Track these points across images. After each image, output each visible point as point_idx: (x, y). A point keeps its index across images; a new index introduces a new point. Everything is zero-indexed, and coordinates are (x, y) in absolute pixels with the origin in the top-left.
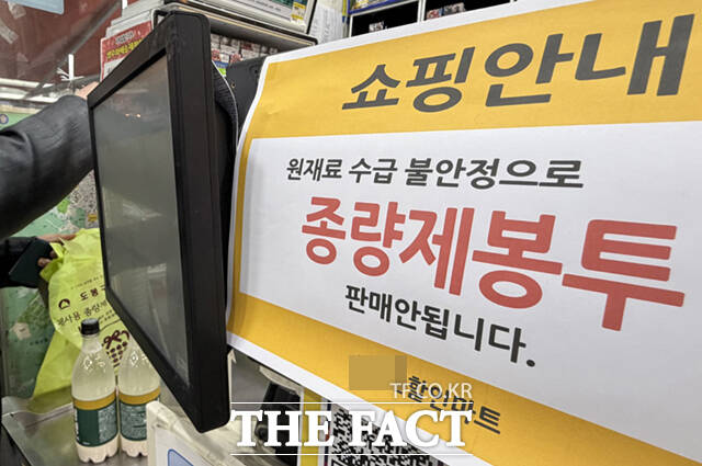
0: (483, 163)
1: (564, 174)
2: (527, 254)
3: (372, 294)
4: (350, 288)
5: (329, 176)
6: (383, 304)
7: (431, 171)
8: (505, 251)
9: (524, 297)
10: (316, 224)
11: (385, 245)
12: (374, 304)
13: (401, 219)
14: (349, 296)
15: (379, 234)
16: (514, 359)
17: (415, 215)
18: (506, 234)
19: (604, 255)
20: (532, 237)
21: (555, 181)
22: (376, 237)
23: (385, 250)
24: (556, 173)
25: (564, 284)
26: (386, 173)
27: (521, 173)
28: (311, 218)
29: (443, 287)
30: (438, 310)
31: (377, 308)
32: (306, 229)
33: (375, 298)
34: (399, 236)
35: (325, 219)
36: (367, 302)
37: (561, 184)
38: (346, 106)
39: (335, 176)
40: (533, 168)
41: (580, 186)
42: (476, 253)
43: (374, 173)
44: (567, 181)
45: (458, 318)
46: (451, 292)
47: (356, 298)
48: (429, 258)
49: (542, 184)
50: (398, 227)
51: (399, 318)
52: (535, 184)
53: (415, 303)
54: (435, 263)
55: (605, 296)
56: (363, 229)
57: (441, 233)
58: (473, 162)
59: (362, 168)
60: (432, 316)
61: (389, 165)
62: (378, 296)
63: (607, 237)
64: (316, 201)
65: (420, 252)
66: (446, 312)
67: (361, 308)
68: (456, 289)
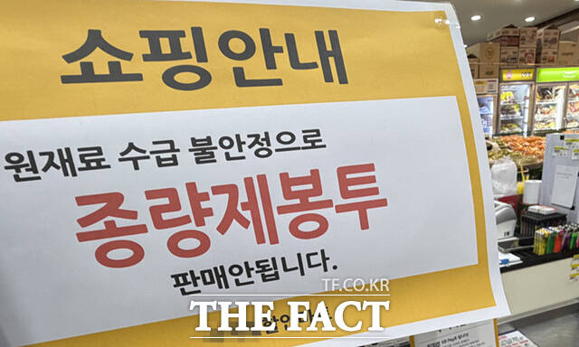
0: (257, 136)
1: (313, 139)
2: (311, 200)
3: (203, 273)
5: (89, 168)
7: (216, 148)
8: (297, 201)
9: (319, 228)
10: (99, 226)
11: (198, 225)
12: (208, 280)
13: (205, 197)
14: (178, 284)
15: (188, 216)
16: (326, 270)
17: (217, 190)
18: (294, 188)
19: (350, 188)
20: (310, 187)
21: (310, 145)
22: (186, 220)
23: (200, 229)
24: (309, 139)
25: (338, 212)
26: (169, 155)
27: (287, 141)
28: (84, 222)
29: (264, 242)
30: (267, 261)
31: (212, 282)
32: (82, 237)
33: (207, 275)
34: (209, 212)
35: (109, 218)
36: (200, 282)
37: (314, 147)
38: (67, 79)
39: (99, 167)
40: (293, 138)
41: (324, 146)
42: (278, 208)
43: (153, 157)
44: (317, 144)
45: (283, 259)
46: (271, 243)
47: (186, 283)
48: (245, 223)
49: (304, 148)
50: (204, 205)
51: (237, 281)
52: (299, 148)
53: (246, 263)
54: (251, 225)
56: (166, 216)
57: (247, 200)
58: (249, 136)
59: (133, 154)
60: (264, 267)
61: (167, 146)
62: (209, 271)
63: (348, 176)
64: (82, 201)
65: (234, 220)
66: (273, 259)
67: (196, 289)
68: (274, 240)
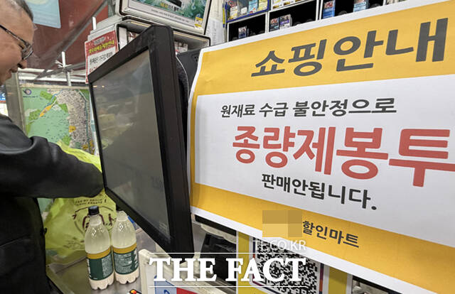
0: (338, 102)
1: (385, 106)
2: (367, 150)
3: (278, 178)
4: (264, 176)
5: (247, 114)
6: (285, 183)
7: (308, 108)
8: (355, 149)
9: (368, 173)
10: (242, 141)
11: (284, 151)
12: (280, 183)
13: (293, 135)
14: (264, 180)
15: (280, 145)
16: (364, 206)
17: (301, 133)
18: (355, 140)
19: (411, 148)
20: (370, 140)
21: (381, 109)
22: (279, 146)
23: (284, 153)
24: (381, 105)
25: (390, 164)
26: (282, 111)
27: (361, 106)
28: (237, 138)
29: (320, 171)
30: (318, 184)
31: (281, 185)
32: (235, 145)
33: (280, 180)
34: (292, 144)
35: (246, 138)
36: (275, 183)
37: (384, 111)
38: (254, 75)
39: (251, 114)
40: (367, 103)
41: (395, 111)
42: (338, 151)
43: (274, 111)
44: (387, 109)
45: (330, 187)
46: (325, 173)
47: (268, 181)
48: (311, 156)
49: (373, 112)
50: (291, 140)
51: (295, 190)
52: (369, 112)
53: (304, 181)
54: (315, 158)
55: (414, 169)
56: (270, 142)
57: (317, 142)
58: (332, 102)
59: (267, 109)
60: (315, 187)
61: (283, 106)
62: (282, 179)
63: (412, 138)
64: (240, 128)
65: (305, 153)
66: (323, 185)
67: (272, 186)
68: (328, 171)
